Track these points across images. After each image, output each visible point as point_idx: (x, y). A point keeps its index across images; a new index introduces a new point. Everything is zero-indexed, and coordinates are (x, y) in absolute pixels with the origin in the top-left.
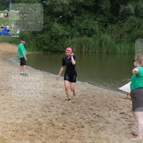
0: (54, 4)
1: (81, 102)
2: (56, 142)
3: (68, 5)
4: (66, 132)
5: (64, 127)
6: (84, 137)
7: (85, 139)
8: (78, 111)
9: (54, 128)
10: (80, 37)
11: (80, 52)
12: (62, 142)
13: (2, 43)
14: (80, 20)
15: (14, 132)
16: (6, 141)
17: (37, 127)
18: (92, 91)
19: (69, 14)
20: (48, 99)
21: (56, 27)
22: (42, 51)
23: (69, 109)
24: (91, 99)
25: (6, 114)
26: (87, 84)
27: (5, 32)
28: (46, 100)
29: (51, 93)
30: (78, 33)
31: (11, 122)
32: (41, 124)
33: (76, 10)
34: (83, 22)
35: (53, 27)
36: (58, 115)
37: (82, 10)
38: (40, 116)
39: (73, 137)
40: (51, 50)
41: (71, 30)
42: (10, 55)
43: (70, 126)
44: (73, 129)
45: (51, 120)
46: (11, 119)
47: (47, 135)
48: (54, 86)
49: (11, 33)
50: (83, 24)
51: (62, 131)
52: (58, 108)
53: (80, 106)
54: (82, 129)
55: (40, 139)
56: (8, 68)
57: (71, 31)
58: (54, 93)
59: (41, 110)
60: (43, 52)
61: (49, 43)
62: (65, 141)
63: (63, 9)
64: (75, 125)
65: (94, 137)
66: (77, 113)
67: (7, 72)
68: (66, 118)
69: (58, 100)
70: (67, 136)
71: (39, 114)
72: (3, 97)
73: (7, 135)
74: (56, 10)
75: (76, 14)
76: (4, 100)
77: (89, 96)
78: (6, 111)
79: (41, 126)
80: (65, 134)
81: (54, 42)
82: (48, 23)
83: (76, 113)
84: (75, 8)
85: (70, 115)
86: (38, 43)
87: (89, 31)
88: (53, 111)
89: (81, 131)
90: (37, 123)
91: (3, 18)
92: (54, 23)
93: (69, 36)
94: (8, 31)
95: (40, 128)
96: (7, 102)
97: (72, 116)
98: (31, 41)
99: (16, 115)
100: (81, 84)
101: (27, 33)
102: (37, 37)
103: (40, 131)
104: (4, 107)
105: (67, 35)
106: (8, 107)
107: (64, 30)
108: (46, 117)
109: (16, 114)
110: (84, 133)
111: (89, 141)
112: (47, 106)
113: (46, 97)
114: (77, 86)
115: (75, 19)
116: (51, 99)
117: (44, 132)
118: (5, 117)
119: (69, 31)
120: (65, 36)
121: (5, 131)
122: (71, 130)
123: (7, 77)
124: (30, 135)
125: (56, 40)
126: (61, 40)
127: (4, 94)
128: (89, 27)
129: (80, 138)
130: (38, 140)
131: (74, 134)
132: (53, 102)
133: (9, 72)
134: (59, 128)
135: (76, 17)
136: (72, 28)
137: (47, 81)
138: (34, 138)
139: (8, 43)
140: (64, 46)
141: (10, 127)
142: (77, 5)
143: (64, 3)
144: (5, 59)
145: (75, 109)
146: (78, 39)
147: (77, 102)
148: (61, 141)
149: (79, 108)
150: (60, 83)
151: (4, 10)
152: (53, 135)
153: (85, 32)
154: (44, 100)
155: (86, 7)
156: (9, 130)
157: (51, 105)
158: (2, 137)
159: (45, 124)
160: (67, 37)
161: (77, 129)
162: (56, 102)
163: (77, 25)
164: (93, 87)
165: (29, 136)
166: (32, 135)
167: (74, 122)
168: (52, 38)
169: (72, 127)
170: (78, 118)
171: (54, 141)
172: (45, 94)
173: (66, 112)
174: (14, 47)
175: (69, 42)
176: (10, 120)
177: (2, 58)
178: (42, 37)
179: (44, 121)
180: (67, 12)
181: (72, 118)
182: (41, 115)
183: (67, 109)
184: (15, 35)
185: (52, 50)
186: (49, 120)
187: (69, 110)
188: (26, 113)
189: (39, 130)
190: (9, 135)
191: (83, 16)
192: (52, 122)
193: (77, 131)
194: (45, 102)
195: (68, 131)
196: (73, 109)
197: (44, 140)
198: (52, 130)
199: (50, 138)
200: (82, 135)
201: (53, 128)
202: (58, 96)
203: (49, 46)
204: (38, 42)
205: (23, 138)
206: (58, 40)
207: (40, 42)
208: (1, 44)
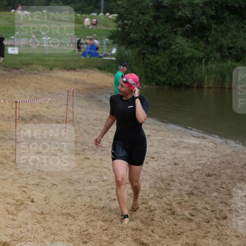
0: (177, 3)
1: (222, 175)
2: (178, 243)
3: (201, 5)
4: (195, 226)
5: (191, 217)
6: (228, 235)
7: (229, 240)
8: (217, 191)
9: (175, 218)
10: (221, 62)
11: (221, 88)
12: (189, 242)
13: (87, 70)
14: (222, 32)
15: (106, 223)
16: (92, 238)
17: (146, 215)
18: (242, 156)
19: (202, 21)
20: (165, 168)
21: (179, 43)
22: (154, 84)
23: (202, 185)
24: (240, 171)
25: (93, 191)
26: (232, 143)
27: (91, 51)
28: (162, 170)
29: (170, 157)
30: (218, 55)
31: (101, 206)
32: (152, 211)
33: (215, 14)
34: (227, 35)
35: (174, 43)
36: (181, 195)
37: (226, 15)
38: (150, 197)
39: (208, 235)
40: (170, 83)
41: (206, 48)
42: (100, 90)
43: (202, 216)
44: (209, 222)
45: (170, 205)
46: (101, 200)
47: (163, 230)
48: (175, 145)
49: (102, 53)
50: (228, 38)
51: (188, 224)
52: (182, 185)
53: (219, 182)
54: (224, 222)
55: (150, 236)
56: (96, 112)
57: (205, 51)
58: (176, 158)
59: (152, 186)
60: (157, 87)
61: (168, 71)
62: (194, 242)
63: (193, 13)
64: (212, 214)
65: (245, 236)
66: (215, 194)
67: (94, 120)
68: (195, 201)
69: (181, 171)
70: (197, 233)
71: (148, 192)
72: (87, 162)
73: (94, 227)
74: (180, 14)
75: (215, 22)
76: (89, 167)
77: (236, 164)
78: (92, 185)
79: (152, 213)
80: (194, 230)
81: (175, 70)
82: (165, 35)
83: (213, 193)
84: (214, 11)
85: (203, 197)
86: (148, 70)
87: (237, 52)
88: (173, 188)
89: (222, 225)
90: (146, 208)
91: (89, 26)
92: (176, 37)
93: (202, 59)
94: (97, 49)
95: (151, 217)
96: (93, 171)
97: (206, 199)
98: (136, 67)
99: (109, 193)
100: (222, 143)
101: (129, 53)
102: (146, 60)
103: (150, 222)
104: (89, 180)
105: (199, 58)
106: (96, 179)
107: (193, 49)
108: (161, 198)
109: (109, 191)
110: (227, 229)
111: (235, 243)
112: (162, 181)
113: (161, 164)
114: (215, 146)
115: (213, 30)
116: (170, 167)
117: (157, 225)
118: (91, 197)
119: (203, 51)
120: (195, 59)
121: (91, 221)
122: (204, 223)
123: (94, 128)
124: (133, 230)
125: (179, 65)
126: (187, 66)
127: (88, 156)
128: (237, 44)
129: (220, 237)
130: (147, 237)
131: (210, 230)
132: (174, 173)
133: (97, 120)
134: (183, 219)
135: (215, 26)
136: (207, 46)
137: (162, 137)
138: (141, 235)
139: (97, 70)
140: (194, 76)
141: (99, 213)
142: (217, 6)
143: (195, 2)
144: (90, 98)
145: (212, 186)
146: (217, 66)
147: (215, 174)
148: (187, 240)
149: (219, 186)
150: (185, 141)
151: (91, 12)
152: (173, 230)
153: (230, 53)
154: (157, 169)
155: (232, 10)
156: (98, 219)
157: (169, 178)
158: (85, 231)
159: (159, 211)
160: (198, 61)
161: (215, 222)
162: (178, 173)
163: (217, 40)
164: (243, 149)
165: (131, 231)
166: (136, 229)
167: (209, 208)
168: (172, 61)
169: (207, 217)
170: (216, 202)
171: (175, 240)
172: (159, 159)
173: (195, 192)
174: (106, 77)
175: (201, 70)
176: (99, 202)
177: (85, 95)
178: (155, 61)
179: (157, 206)
180: (199, 18)
181: (206, 203)
182: (152, 195)
183: (197, 187)
184: (108, 56)
185: (173, 83)
186: (166, 204)
187: (201, 189)
188: (128, 191)
189: (148, 221)
190: (98, 228)
191: (227, 24)
192: (172, 208)
193: (215, 225)
194: (159, 172)
195: (199, 224)
196: (208, 186)
197: (157, 238)
198: (171, 221)
199: (168, 235)
200: (224, 233)
201: (173, 217)
202: (182, 164)
203: (167, 76)
204: (148, 68)
205: (121, 234)
206: (183, 65)
207: (151, 69)
208: (85, 71)
